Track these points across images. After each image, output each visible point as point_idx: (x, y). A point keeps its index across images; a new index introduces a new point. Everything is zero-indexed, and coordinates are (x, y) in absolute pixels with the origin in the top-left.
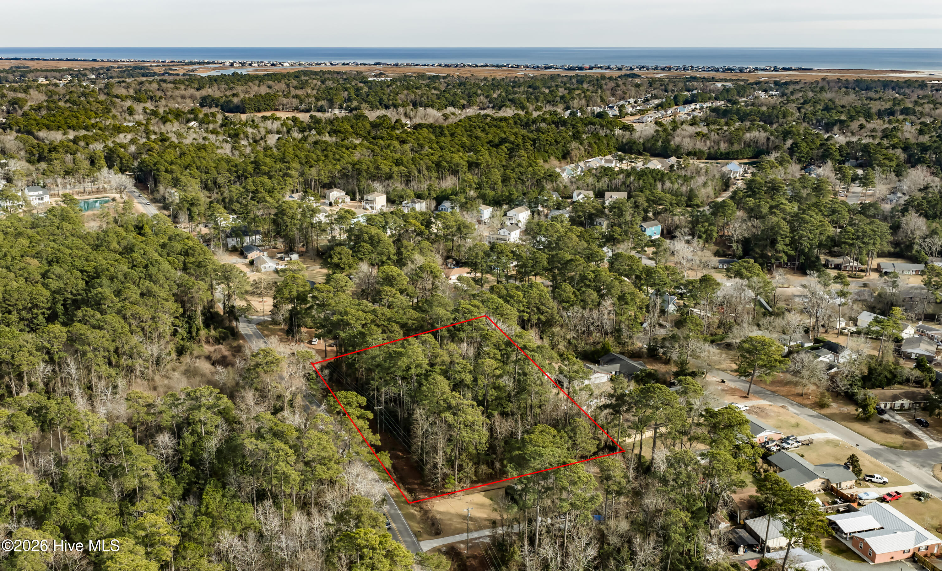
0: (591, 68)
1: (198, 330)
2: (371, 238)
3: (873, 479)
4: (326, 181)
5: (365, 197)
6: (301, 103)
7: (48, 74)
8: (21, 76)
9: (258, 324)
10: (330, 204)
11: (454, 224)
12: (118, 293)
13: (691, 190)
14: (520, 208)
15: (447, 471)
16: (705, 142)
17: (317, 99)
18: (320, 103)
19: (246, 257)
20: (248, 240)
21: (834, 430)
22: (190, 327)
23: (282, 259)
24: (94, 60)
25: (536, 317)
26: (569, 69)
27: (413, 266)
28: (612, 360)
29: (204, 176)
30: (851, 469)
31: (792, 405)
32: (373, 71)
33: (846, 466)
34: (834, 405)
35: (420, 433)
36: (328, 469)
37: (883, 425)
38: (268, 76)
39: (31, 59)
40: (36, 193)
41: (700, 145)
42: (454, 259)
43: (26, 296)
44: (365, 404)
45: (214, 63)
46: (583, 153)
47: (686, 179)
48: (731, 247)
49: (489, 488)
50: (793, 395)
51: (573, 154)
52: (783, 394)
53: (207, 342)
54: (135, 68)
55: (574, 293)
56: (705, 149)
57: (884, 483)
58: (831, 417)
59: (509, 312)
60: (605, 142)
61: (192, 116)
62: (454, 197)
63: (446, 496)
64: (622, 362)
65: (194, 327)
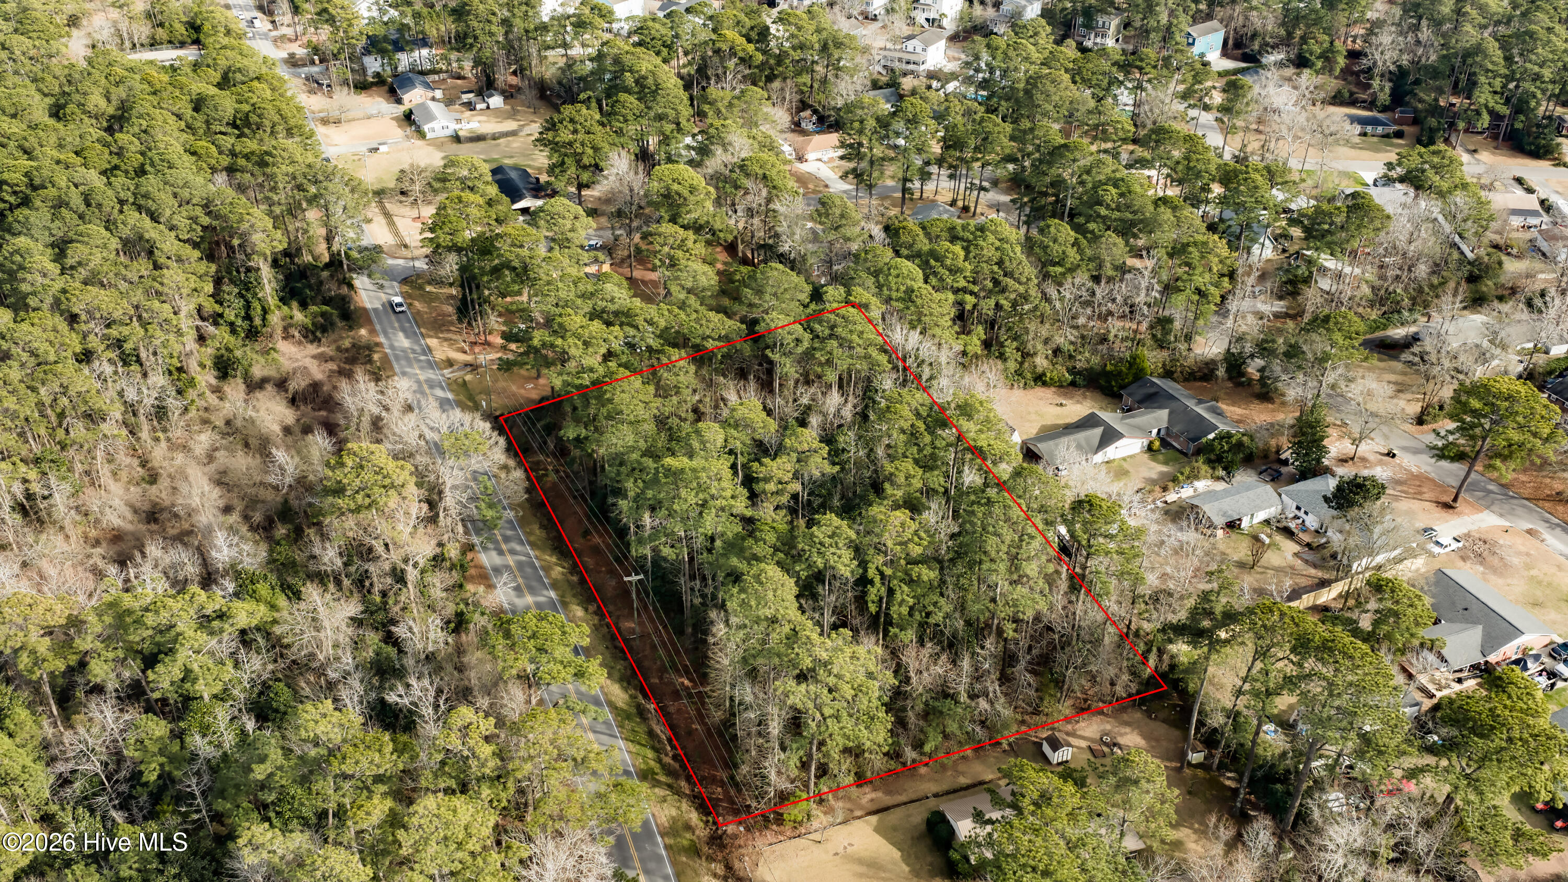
1: (265, 311)
2: (640, 81)
9: (405, 281)
11: (815, 38)
12: (60, 248)
19: (399, 101)
20: (404, 60)
22: (247, 308)
23: (470, 106)
25: (992, 302)
27: (728, 158)
28: (1153, 399)
31: (1553, 526)
42: (815, 112)
48: (1369, 86)
49: (888, 800)
50: (1547, 499)
52: (1526, 492)
53: (287, 336)
55: (1075, 244)
63: (788, 832)
64: (1174, 404)
65: (256, 305)
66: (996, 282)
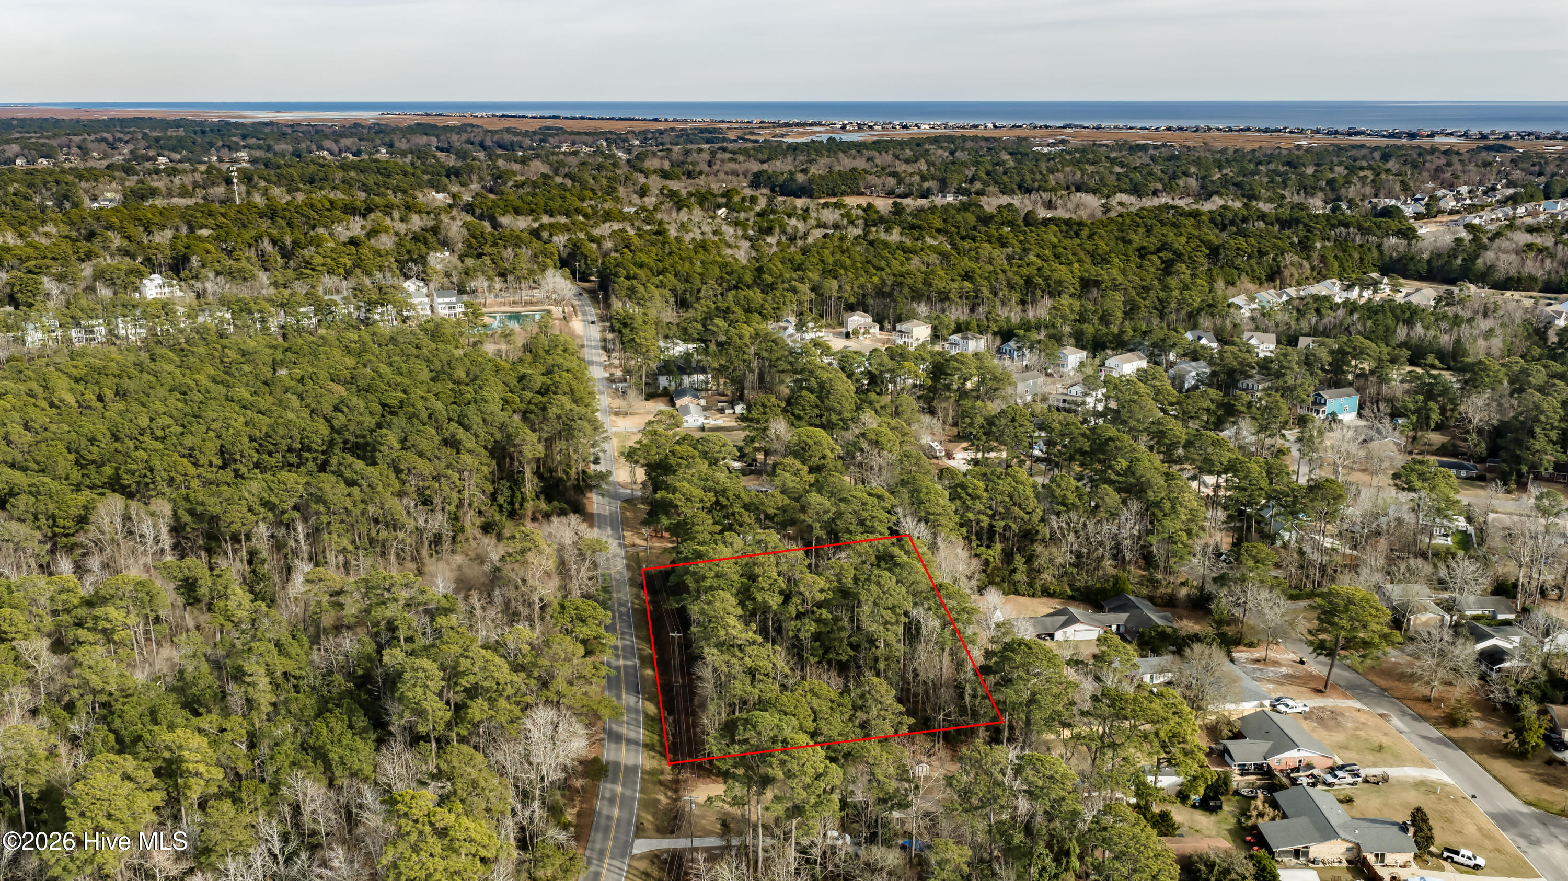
0: (1432, 135)
3: (1456, 858)
4: (852, 300)
5: (898, 327)
6: (899, 183)
7: (577, 138)
8: (541, 141)
9: (626, 501)
10: (847, 335)
13: (1458, 341)
14: (1129, 355)
16: (1542, 261)
17: (924, 178)
18: (926, 185)
19: (672, 404)
20: (686, 380)
21: (1451, 767)
22: (512, 496)
23: (722, 411)
24: (656, 120)
25: (1003, 523)
26: (1392, 136)
27: (858, 431)
28: (1121, 606)
29: (680, 287)
30: (1411, 833)
31: (1404, 713)
32: (1051, 137)
33: (1404, 828)
34: (1478, 724)
37: (1552, 770)
38: (878, 145)
39: (574, 118)
40: (447, 300)
41: (1533, 267)
43: (295, 432)
45: (820, 124)
46: (1308, 272)
47: (1456, 321)
48: (1466, 440)
50: (1414, 699)
51: (1286, 273)
52: (1398, 694)
53: (535, 519)
54: (702, 131)
55: (1076, 490)
56: (1539, 273)
57: (1477, 867)
58: (1461, 744)
60: (1356, 256)
61: (724, 200)
62: (1022, 332)
64: (1135, 611)
65: (518, 495)
66: (1008, 509)
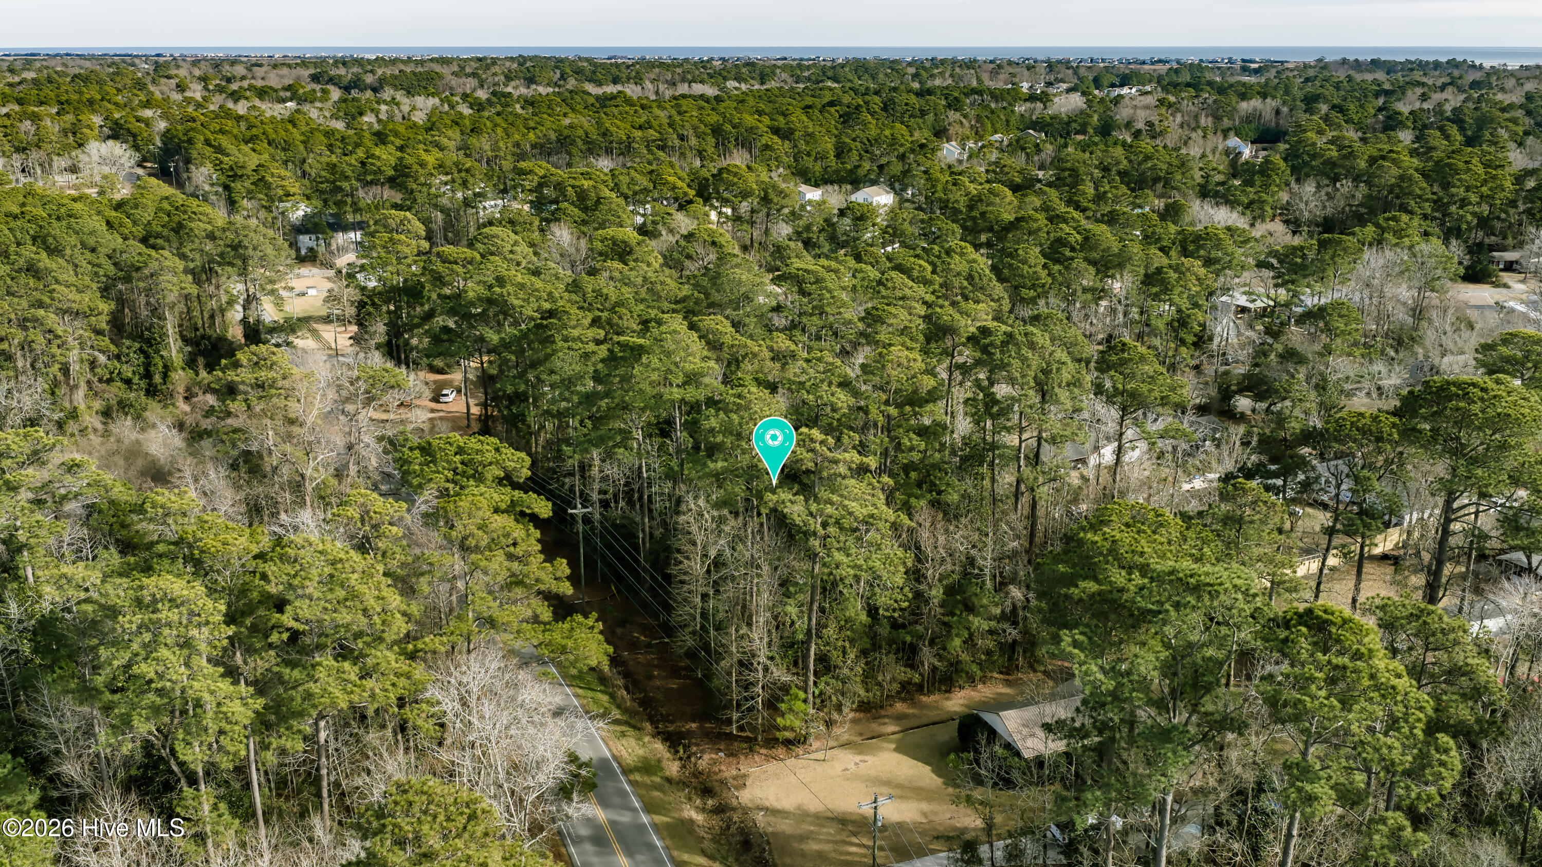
1: (168, 370)
14: (875, 188)
15: (780, 674)
35: (697, 567)
36: (365, 675)
44: (526, 473)
46: (968, 132)
51: (952, 131)
53: (189, 396)
59: (908, 292)
60: (1003, 117)
63: (780, 751)
